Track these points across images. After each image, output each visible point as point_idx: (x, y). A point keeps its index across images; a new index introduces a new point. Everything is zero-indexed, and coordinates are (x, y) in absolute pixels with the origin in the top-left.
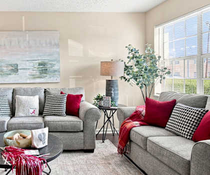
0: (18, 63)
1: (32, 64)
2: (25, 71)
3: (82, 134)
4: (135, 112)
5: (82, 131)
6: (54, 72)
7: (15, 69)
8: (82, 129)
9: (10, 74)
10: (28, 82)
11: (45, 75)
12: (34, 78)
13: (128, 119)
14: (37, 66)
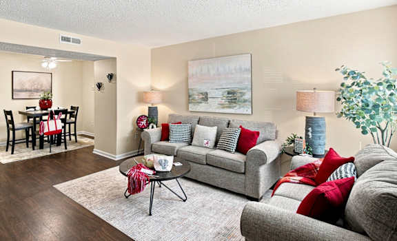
0: (208, 91)
1: (221, 93)
2: (214, 100)
3: (243, 177)
4: (306, 165)
5: (244, 173)
6: (244, 102)
7: (205, 98)
8: (243, 171)
9: (201, 103)
10: (217, 111)
11: (234, 105)
12: (223, 108)
13: (293, 172)
14: (226, 94)
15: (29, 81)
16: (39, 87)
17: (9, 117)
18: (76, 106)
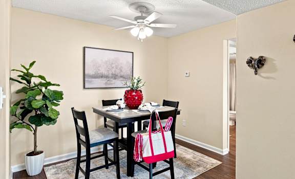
15: (106, 62)
16: (118, 71)
17: (80, 123)
18: (176, 101)
